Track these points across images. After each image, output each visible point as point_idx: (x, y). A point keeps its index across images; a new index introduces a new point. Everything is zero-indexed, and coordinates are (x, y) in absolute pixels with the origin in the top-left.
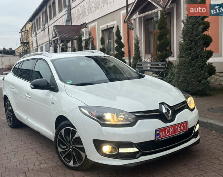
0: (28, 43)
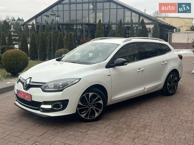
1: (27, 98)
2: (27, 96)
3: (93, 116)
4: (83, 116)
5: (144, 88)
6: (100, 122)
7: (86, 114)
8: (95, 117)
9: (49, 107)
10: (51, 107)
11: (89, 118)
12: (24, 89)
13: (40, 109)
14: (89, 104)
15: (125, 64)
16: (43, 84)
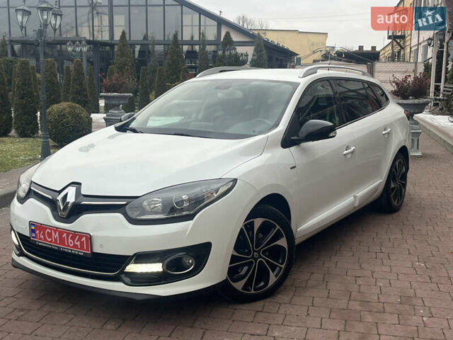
0: (403, 37)
1: (75, 246)
2: (73, 238)
3: (262, 284)
4: (239, 286)
5: (355, 197)
6: (282, 298)
7: (246, 279)
8: (269, 285)
9: (157, 267)
10: (161, 270)
11: (254, 290)
12: (58, 218)
13: (123, 276)
14: (254, 251)
15: (331, 135)
16: (129, 200)
